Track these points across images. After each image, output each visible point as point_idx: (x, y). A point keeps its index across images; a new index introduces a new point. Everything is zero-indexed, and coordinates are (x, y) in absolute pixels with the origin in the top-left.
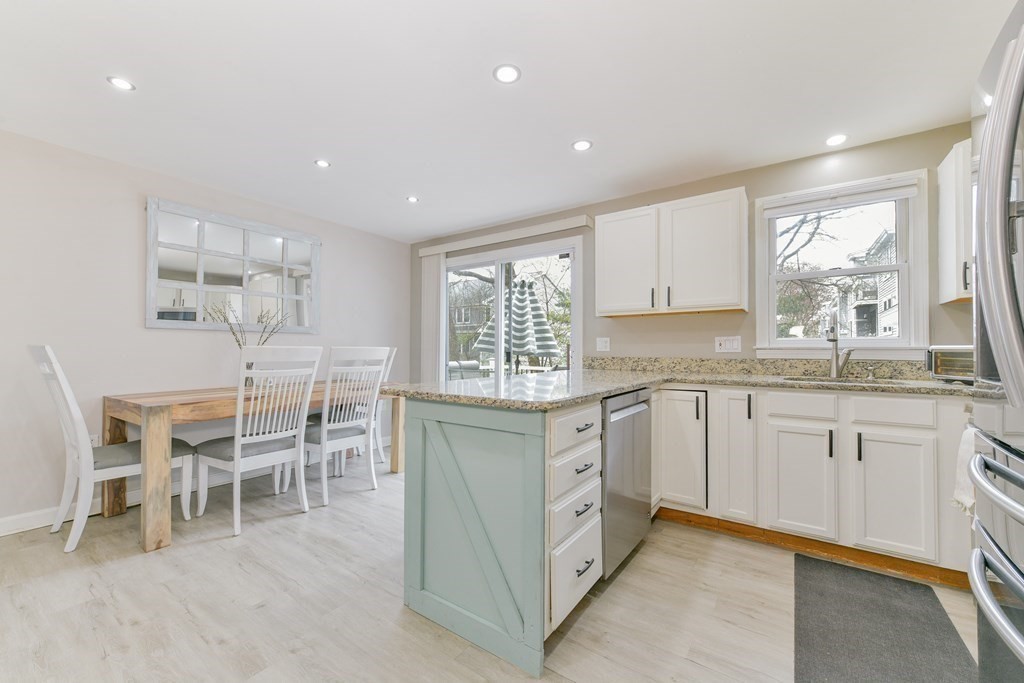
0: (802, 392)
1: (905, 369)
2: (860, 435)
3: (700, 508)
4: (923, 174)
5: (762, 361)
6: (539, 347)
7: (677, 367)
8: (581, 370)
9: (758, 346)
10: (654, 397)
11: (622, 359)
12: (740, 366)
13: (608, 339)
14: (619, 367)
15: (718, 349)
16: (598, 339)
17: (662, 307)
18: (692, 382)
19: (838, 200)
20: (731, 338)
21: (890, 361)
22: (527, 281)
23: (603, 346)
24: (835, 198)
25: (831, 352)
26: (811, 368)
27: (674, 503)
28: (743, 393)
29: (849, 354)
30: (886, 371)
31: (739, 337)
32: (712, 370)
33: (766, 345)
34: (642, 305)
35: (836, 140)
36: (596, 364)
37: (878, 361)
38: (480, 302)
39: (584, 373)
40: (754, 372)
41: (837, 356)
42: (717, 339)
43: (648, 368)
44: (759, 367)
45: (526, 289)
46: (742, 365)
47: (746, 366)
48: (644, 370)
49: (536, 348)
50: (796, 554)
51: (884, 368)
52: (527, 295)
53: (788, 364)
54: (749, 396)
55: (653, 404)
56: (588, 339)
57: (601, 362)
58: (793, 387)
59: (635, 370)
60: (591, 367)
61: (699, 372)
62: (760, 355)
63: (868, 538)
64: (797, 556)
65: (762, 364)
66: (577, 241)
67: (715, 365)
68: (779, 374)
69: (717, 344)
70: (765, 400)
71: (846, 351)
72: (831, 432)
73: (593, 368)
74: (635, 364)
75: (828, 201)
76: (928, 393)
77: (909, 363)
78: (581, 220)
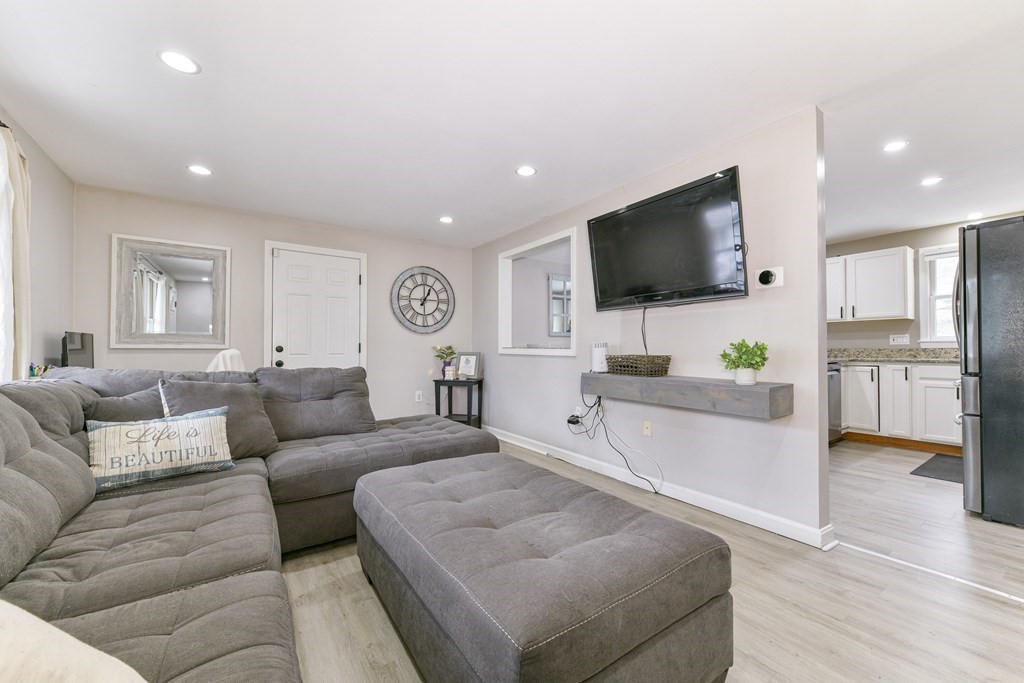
3: (873, 431)
5: (924, 350)
7: (861, 354)
9: (922, 340)
10: (843, 369)
12: (907, 352)
15: (892, 343)
17: (849, 318)
18: (869, 361)
20: (902, 335)
27: (857, 429)
28: (903, 367)
31: (907, 335)
32: (887, 355)
33: (929, 340)
34: (833, 317)
40: (917, 355)
42: (891, 336)
44: (922, 353)
46: (909, 352)
47: (911, 352)
50: (937, 454)
53: (943, 351)
54: (908, 368)
55: (842, 374)
58: (933, 362)
62: (923, 346)
65: (924, 352)
67: (890, 353)
69: (891, 340)
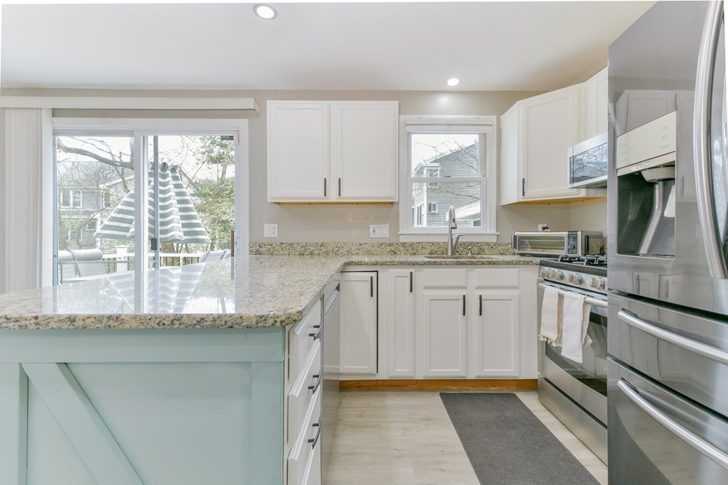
0: (447, 267)
1: (486, 247)
2: (481, 296)
3: (373, 375)
4: (493, 119)
5: (404, 244)
6: (186, 233)
7: (341, 251)
8: (247, 256)
9: (401, 232)
11: (291, 245)
12: (389, 249)
13: (277, 225)
14: (287, 252)
15: (372, 235)
16: (265, 225)
17: (333, 197)
18: (367, 264)
19: (452, 127)
20: (381, 226)
21: (478, 243)
22: (169, 164)
23: (270, 232)
24: (450, 125)
25: (447, 237)
26: (434, 248)
28: (406, 271)
29: (458, 238)
30: (475, 249)
31: (387, 225)
32: (369, 253)
33: (406, 232)
34: (315, 194)
35: (453, 82)
36: (264, 249)
37: (472, 243)
38: (98, 185)
39: (251, 259)
40: (398, 253)
41: (452, 240)
42: (371, 227)
43: (315, 252)
44: (402, 248)
45: (168, 172)
46: (390, 247)
47: (393, 248)
48: (312, 254)
49: (182, 234)
50: (440, 394)
51: (475, 248)
52: (170, 179)
53: (420, 246)
54: (411, 273)
56: (254, 226)
57: (269, 247)
59: (303, 254)
60: (258, 253)
61: (358, 254)
62: (402, 239)
63: (484, 370)
64: (441, 394)
65: (404, 247)
66: (242, 124)
67: (370, 248)
68: (415, 254)
69: (372, 231)
70: (425, 276)
71: (456, 236)
72: (464, 296)
73: (260, 254)
74: (303, 249)
75: (446, 127)
76: (516, 264)
77: (488, 244)
78: (249, 103)
